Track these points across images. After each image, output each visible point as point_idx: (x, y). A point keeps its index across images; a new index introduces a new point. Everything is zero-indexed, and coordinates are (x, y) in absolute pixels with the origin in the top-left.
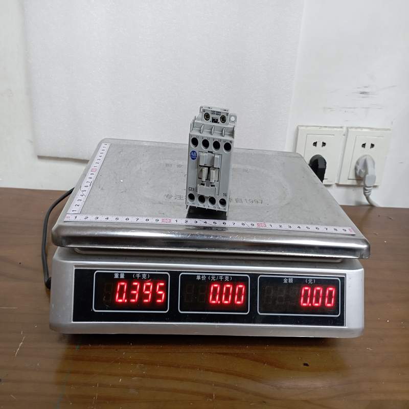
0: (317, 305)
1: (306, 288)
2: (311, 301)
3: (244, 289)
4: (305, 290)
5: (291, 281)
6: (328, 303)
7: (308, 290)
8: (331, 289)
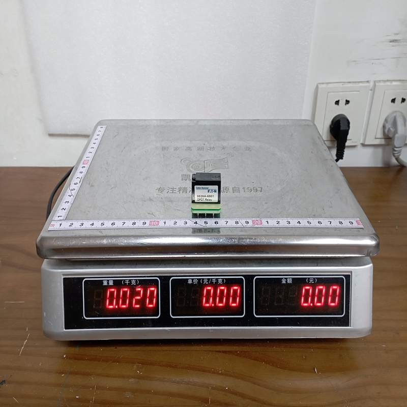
0: (319, 304)
1: (307, 288)
2: (313, 301)
3: (239, 291)
4: (306, 290)
5: (289, 281)
6: (332, 302)
7: (309, 289)
8: (335, 287)
